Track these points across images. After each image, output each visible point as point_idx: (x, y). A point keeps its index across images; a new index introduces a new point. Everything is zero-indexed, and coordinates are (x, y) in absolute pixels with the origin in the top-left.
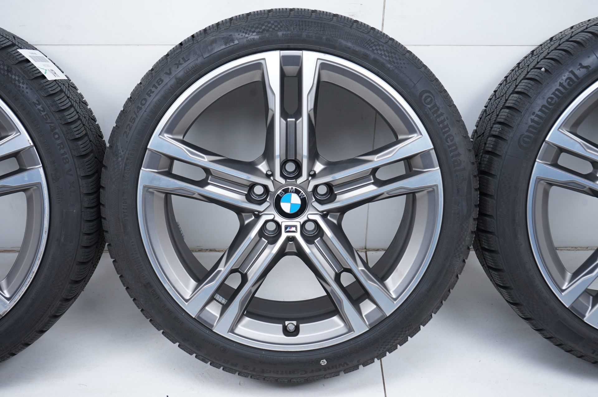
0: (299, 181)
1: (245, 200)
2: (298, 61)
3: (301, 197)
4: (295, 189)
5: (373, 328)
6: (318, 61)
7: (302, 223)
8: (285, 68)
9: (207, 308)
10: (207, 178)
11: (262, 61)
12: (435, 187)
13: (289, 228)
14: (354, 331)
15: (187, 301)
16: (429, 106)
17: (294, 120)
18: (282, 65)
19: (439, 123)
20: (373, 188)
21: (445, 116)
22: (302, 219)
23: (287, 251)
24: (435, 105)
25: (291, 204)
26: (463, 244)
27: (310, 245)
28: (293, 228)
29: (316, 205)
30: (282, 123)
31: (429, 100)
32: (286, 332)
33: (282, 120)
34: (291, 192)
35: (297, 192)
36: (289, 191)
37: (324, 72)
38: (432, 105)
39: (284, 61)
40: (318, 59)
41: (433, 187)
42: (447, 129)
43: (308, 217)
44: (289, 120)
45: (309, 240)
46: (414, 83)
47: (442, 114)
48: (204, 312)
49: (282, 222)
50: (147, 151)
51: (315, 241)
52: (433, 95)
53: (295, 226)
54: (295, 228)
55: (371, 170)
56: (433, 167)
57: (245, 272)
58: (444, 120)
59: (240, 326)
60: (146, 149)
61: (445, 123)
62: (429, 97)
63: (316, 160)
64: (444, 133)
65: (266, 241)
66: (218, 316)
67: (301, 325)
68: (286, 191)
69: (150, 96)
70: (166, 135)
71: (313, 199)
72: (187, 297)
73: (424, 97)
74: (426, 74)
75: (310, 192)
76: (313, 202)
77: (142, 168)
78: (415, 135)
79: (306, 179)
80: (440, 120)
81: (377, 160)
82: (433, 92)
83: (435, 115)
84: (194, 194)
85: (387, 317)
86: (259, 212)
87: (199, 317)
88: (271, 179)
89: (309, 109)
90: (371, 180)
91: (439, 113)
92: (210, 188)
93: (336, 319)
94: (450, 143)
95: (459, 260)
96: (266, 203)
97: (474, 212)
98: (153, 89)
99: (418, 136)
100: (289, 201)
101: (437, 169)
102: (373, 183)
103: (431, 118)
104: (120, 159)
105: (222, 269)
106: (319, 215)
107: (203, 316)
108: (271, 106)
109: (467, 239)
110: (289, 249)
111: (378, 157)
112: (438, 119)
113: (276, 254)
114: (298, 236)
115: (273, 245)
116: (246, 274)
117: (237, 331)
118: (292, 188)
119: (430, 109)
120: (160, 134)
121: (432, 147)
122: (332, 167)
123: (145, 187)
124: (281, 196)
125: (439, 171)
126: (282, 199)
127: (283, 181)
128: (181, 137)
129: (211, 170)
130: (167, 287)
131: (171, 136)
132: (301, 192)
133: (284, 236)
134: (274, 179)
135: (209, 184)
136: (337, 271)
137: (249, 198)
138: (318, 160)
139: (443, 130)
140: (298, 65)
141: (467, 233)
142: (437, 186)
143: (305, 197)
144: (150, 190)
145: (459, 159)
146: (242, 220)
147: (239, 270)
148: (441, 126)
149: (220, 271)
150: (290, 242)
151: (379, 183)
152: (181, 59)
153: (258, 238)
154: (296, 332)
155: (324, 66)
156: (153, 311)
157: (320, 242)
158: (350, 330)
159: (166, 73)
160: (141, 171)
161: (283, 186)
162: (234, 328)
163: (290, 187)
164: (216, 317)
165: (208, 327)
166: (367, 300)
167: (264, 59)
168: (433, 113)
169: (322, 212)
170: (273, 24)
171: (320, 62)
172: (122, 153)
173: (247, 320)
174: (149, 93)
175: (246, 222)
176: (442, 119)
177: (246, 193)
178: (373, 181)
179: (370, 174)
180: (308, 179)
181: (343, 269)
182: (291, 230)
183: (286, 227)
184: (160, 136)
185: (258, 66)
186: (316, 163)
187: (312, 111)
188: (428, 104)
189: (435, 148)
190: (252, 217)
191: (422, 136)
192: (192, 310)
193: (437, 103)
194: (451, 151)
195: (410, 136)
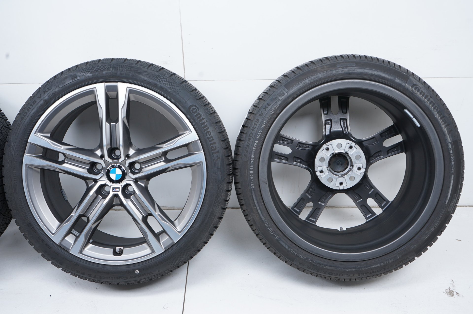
0: (120, 160)
1: (87, 172)
2: (115, 89)
3: (122, 170)
4: (119, 165)
5: (167, 250)
6: (128, 88)
7: (123, 186)
8: (108, 93)
9: (66, 238)
10: (65, 159)
11: (94, 89)
12: (201, 163)
13: (115, 189)
14: (155, 252)
15: (53, 234)
16: (195, 114)
17: (115, 123)
18: (107, 91)
19: (202, 124)
20: (163, 163)
21: (205, 120)
22: (123, 183)
23: (114, 203)
24: (199, 113)
25: (116, 174)
26: (220, 198)
27: (126, 199)
28: (117, 189)
29: (131, 175)
30: (107, 126)
31: (195, 110)
32: (115, 253)
33: (107, 123)
34: (116, 167)
35: (120, 167)
36: (115, 167)
37: (131, 95)
38: (197, 113)
39: (108, 89)
40: (127, 87)
41: (200, 163)
42: (206, 128)
43: (126, 183)
44: (112, 124)
45: (127, 196)
46: (185, 101)
47: (203, 119)
48: (64, 241)
49: (111, 186)
50: (28, 143)
51: (131, 197)
52: (198, 108)
53: (119, 188)
54: (118, 189)
55: (162, 153)
56: (200, 151)
57: (88, 216)
58: (205, 123)
59: (86, 249)
60: (27, 142)
61: (205, 124)
62: (195, 109)
63: (130, 148)
64: (205, 130)
65: (101, 197)
66: (73, 243)
67: (124, 249)
68: (113, 167)
69: (29, 111)
70: (39, 134)
71: (129, 171)
72: (53, 232)
73: (191, 109)
74: (194, 95)
75: (127, 167)
76: (129, 173)
77: (25, 154)
78: (188, 131)
79: (123, 159)
80: (202, 122)
81: (166, 147)
82: (197, 106)
83: (199, 120)
84: (56, 169)
85: (175, 244)
86: (96, 179)
87: (60, 243)
88: (103, 160)
89: (123, 117)
90: (163, 159)
91: (201, 118)
92: (65, 165)
93: (145, 245)
94: (209, 136)
95: (219, 207)
96: (101, 174)
97: (226, 178)
98: (31, 107)
99: (189, 132)
100: (114, 172)
101: (202, 152)
102: (164, 161)
103: (197, 121)
104: (12, 149)
105: (74, 214)
106: (133, 181)
107: (64, 244)
108: (100, 115)
109: (222, 195)
110: (115, 202)
111: (166, 145)
112: (201, 122)
113: (106, 205)
114: (120, 194)
115: (104, 200)
116: (89, 217)
117: (84, 253)
118: (116, 165)
119: (196, 116)
120: (35, 133)
121: (198, 139)
122: (139, 152)
123: (26, 165)
124: (110, 170)
125: (203, 153)
126: (110, 172)
127: (110, 160)
128: (49, 135)
129: (65, 154)
130: (41, 225)
131: (42, 135)
132: (122, 167)
133: (112, 194)
134: (105, 160)
135: (65, 163)
136: (144, 215)
137: (90, 171)
138: (131, 147)
139: (204, 129)
140: (116, 91)
141: (222, 191)
142: (202, 162)
143: (124, 170)
144: (30, 167)
145: (215, 146)
146: (87, 184)
147: (85, 215)
148: (203, 126)
149: (72, 216)
150: (116, 198)
151: (167, 161)
152: (47, 89)
153: (96, 195)
154: (120, 253)
155: (131, 91)
156: (33, 241)
157: (134, 197)
158: (153, 251)
159: (38, 97)
160: (24, 155)
161: (110, 164)
162: (82, 250)
163: (115, 164)
164: (71, 244)
165: (67, 251)
166: (164, 233)
167: (95, 88)
168: (198, 118)
169: (134, 179)
170: (100, 67)
171: (128, 89)
172: (13, 145)
173: (90, 246)
174: (28, 109)
175: (90, 186)
176: (203, 122)
177: (89, 168)
178: (164, 160)
179: (162, 156)
180: (125, 159)
181: (147, 214)
182: (116, 190)
183: (113, 189)
184: (35, 134)
185: (92, 92)
186: (130, 149)
187: (125, 118)
188: (194, 113)
189: (200, 139)
190: (93, 182)
191: (191, 132)
192: (57, 239)
193: (200, 113)
194: (210, 141)
195: (185, 132)
